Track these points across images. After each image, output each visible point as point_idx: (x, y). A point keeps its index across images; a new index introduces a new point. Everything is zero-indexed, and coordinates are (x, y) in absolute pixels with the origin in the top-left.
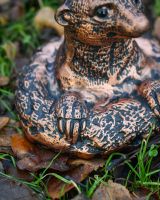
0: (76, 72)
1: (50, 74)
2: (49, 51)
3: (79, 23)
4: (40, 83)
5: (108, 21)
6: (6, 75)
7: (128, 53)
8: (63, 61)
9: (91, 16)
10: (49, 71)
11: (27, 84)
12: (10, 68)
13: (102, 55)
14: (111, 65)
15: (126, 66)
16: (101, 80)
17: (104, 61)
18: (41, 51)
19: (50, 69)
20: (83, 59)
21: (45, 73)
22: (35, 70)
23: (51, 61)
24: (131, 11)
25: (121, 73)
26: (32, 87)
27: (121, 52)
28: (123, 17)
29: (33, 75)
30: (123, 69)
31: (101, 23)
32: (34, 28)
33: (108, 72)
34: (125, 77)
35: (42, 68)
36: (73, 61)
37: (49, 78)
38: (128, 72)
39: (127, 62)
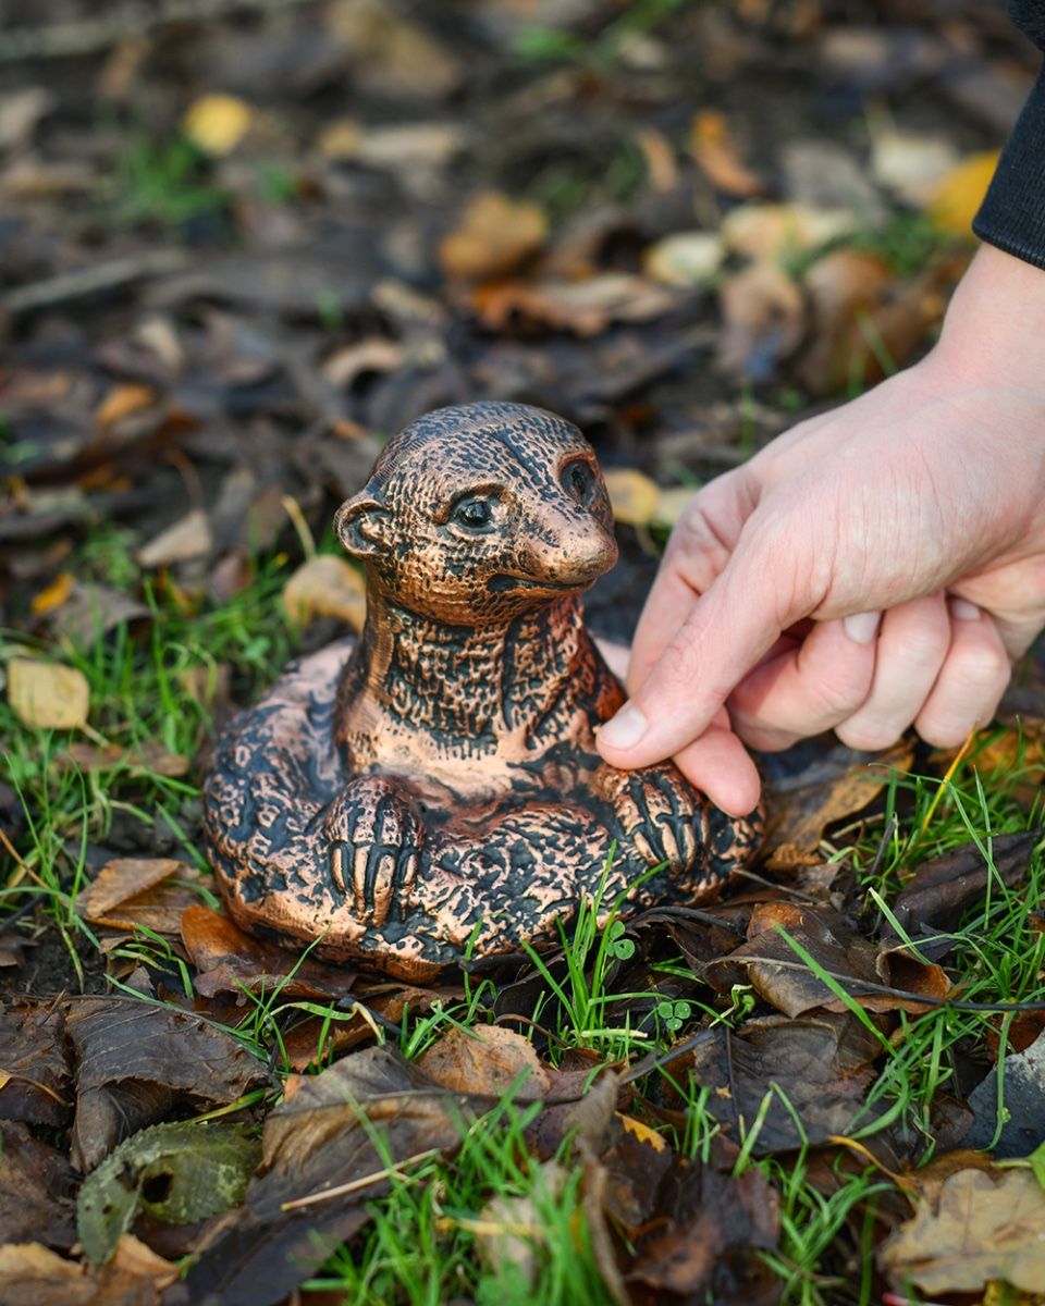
0: (395, 715)
1: (317, 734)
2: (320, 673)
3: (406, 546)
4: (283, 755)
5: (491, 540)
6: (181, 751)
7: (560, 665)
8: (360, 685)
9: (439, 523)
10: (316, 725)
11: (243, 754)
12: (194, 735)
13: (478, 660)
14: (505, 696)
15: (554, 707)
16: (475, 744)
17: (482, 682)
18: (296, 670)
19: (319, 718)
20: (418, 670)
21: (304, 729)
22: (272, 720)
23: (325, 697)
24: (558, 509)
25: (538, 728)
26: (259, 762)
27: (537, 659)
28: (534, 527)
29: (264, 731)
30: (544, 716)
31: (470, 545)
32: (281, 622)
33: (497, 718)
34: (549, 741)
35: (295, 714)
36: (389, 680)
37: (313, 745)
38: (560, 728)
39: (558, 696)
